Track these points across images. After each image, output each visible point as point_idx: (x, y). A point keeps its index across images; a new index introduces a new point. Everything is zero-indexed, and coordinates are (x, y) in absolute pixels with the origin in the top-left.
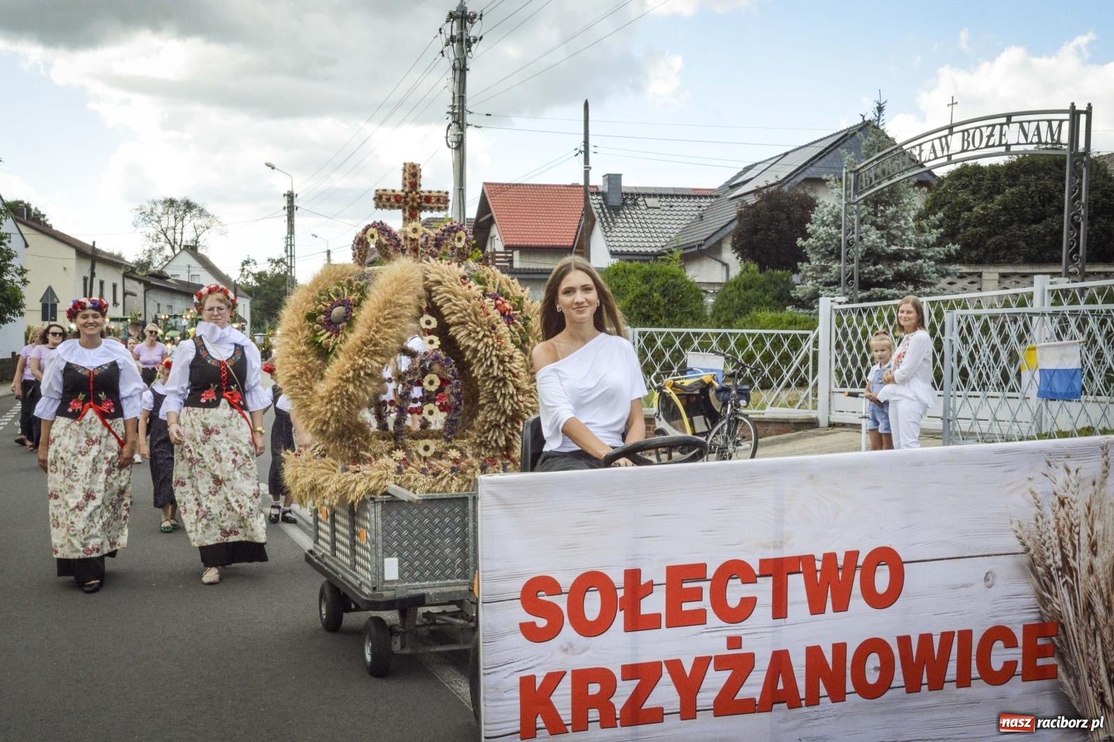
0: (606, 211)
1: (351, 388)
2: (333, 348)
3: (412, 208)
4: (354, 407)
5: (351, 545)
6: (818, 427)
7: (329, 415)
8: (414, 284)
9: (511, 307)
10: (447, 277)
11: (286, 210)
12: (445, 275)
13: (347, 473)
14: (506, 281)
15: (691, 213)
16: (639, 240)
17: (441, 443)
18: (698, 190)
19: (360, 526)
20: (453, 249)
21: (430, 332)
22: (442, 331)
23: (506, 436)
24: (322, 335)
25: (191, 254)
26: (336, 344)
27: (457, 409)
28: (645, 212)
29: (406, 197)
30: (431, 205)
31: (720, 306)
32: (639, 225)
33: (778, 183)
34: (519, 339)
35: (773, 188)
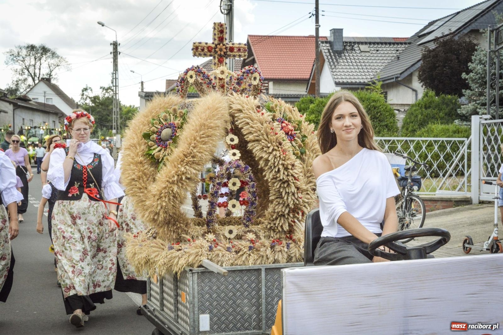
0: (332, 54)
1: (175, 188)
2: (163, 159)
3: (220, 56)
4: (177, 202)
5: (175, 303)
6: (471, 204)
7: (159, 208)
8: (222, 112)
9: (293, 128)
10: (246, 106)
11: (112, 54)
12: (244, 105)
13: (172, 251)
14: (289, 109)
15: (391, 55)
16: (355, 74)
17: (241, 228)
18: (396, 38)
19: (181, 289)
20: (250, 85)
21: (233, 147)
22: (242, 146)
23: (289, 223)
24: (154, 149)
25: (46, 84)
26: (165, 156)
27: (253, 203)
28: (359, 55)
29: (215, 48)
30: (234, 53)
31: (408, 120)
32: (355, 64)
33: (451, 34)
34: (299, 152)
35: (448, 37)
